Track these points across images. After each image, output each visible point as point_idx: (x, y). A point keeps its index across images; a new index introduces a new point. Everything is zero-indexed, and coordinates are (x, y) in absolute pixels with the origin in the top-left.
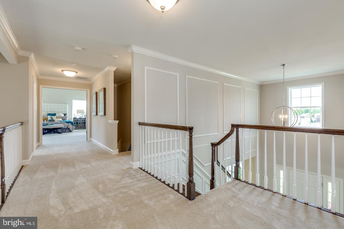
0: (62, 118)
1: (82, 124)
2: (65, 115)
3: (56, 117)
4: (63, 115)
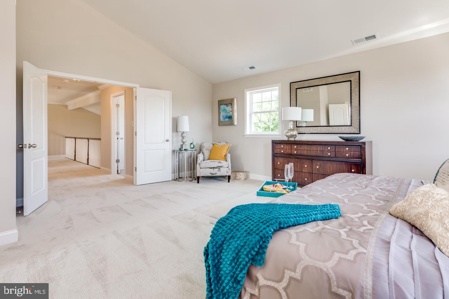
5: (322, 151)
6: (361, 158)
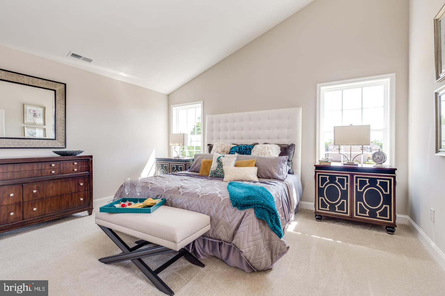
1: (359, 199)
2: (286, 150)
5: (42, 169)
6: (89, 171)
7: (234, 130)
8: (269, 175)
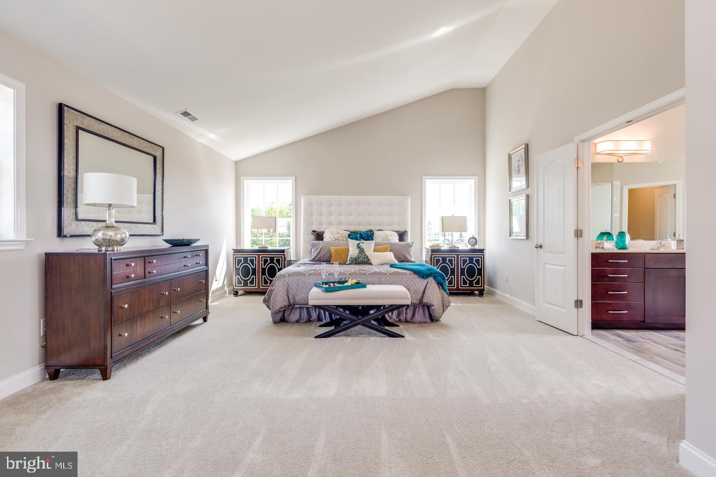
0: (392, 248)
1: (462, 274)
2: (402, 236)
3: (376, 245)
4: (395, 239)
6: (207, 264)
7: (341, 214)
8: (403, 258)
